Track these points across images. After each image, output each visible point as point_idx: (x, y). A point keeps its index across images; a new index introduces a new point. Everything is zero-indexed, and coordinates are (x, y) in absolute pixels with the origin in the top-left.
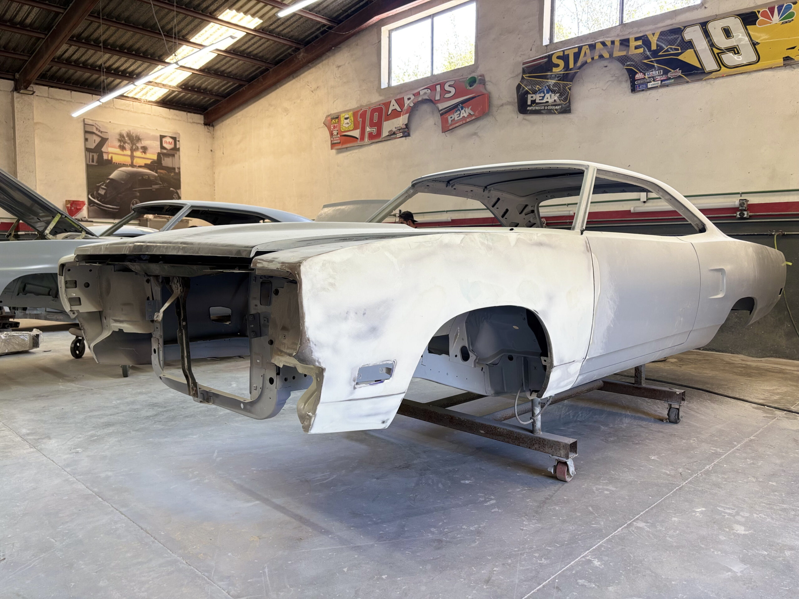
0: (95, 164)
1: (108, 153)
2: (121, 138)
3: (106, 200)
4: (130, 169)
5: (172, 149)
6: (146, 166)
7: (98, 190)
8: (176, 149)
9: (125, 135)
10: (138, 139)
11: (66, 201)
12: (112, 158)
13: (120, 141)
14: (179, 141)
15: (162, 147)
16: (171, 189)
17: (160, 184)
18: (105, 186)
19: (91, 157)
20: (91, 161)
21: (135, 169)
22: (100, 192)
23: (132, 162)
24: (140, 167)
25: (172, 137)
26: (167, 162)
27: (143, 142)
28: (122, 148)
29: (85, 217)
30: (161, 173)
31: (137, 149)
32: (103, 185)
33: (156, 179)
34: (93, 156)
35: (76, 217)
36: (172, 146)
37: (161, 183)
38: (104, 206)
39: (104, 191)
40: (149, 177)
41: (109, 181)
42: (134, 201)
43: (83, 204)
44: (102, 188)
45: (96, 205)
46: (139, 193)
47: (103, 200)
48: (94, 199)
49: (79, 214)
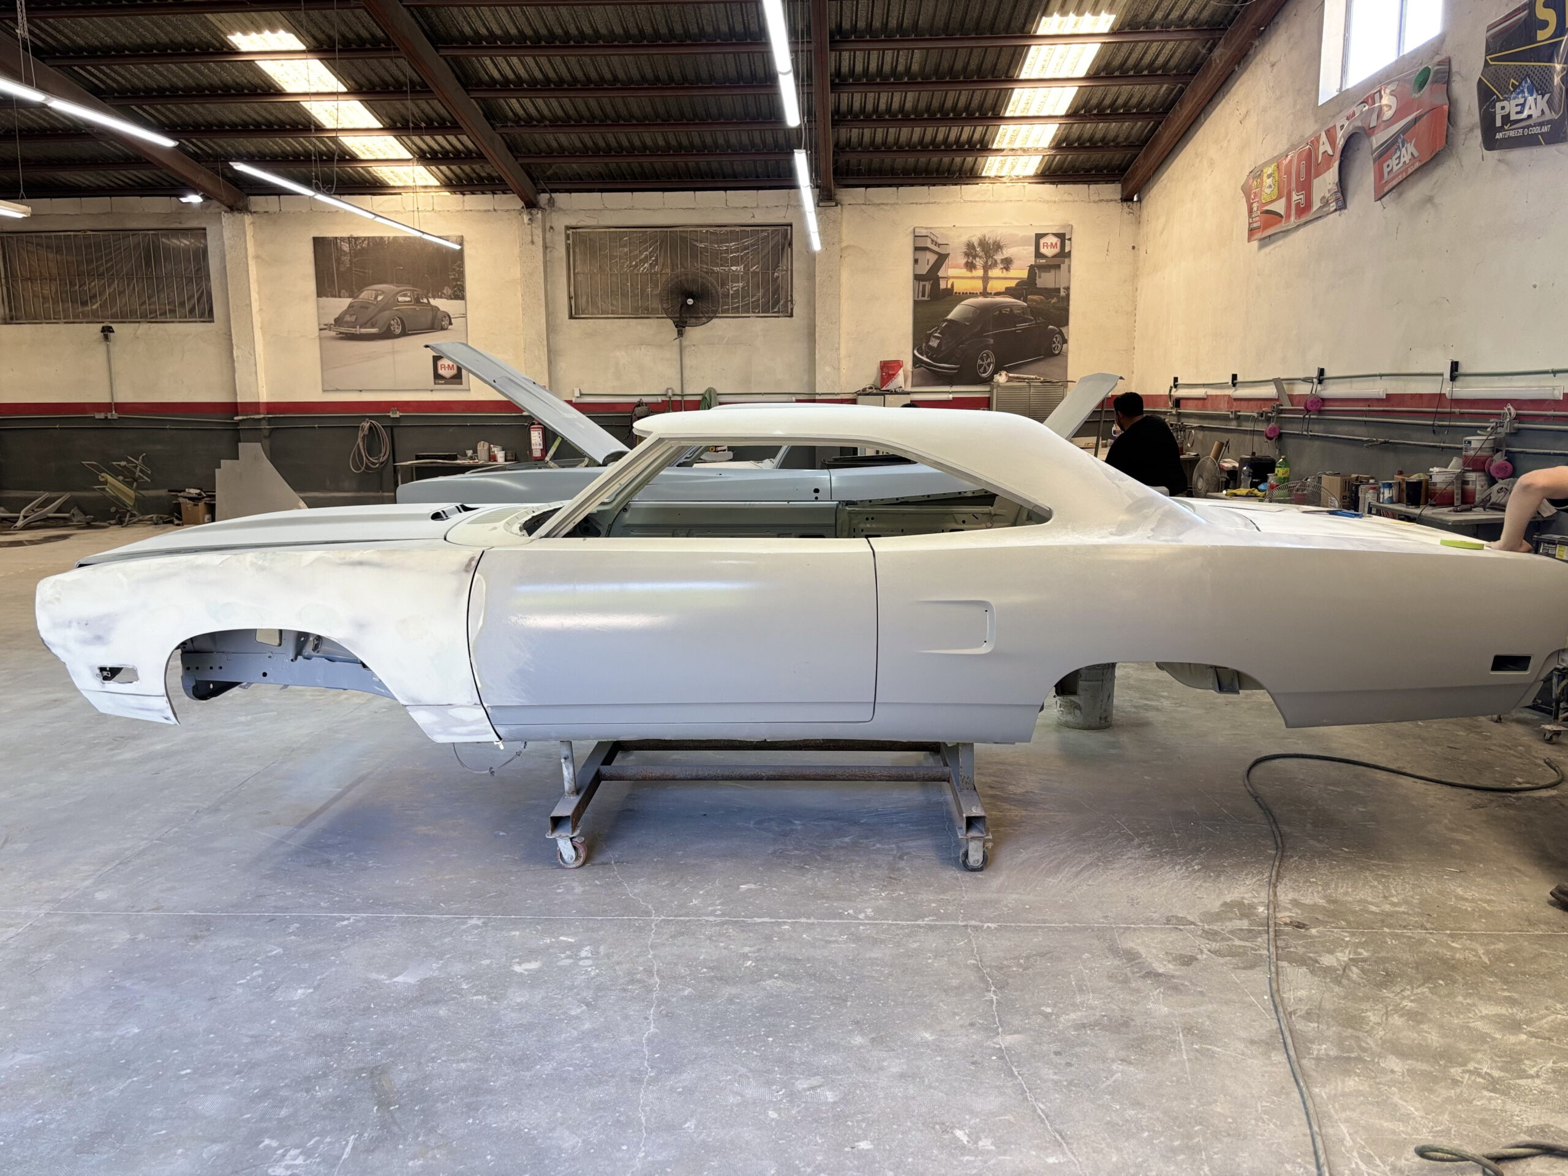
0: (926, 298)
1: (947, 278)
2: (970, 251)
3: (939, 357)
4: (981, 300)
5: (1055, 256)
6: (1009, 292)
7: (928, 341)
8: (1064, 255)
9: (976, 244)
10: (998, 247)
11: (880, 361)
12: (952, 285)
13: (967, 255)
14: (1070, 239)
15: (1038, 254)
16: (1051, 327)
17: (1032, 321)
18: (939, 333)
19: (921, 289)
20: (920, 294)
21: (989, 300)
22: (931, 343)
23: (985, 288)
24: (998, 294)
25: (1056, 235)
26: (1046, 280)
27: (1004, 252)
28: (970, 266)
30: (1033, 301)
31: (995, 264)
32: (936, 330)
33: (1023, 313)
34: (924, 286)
35: (888, 389)
36: (1057, 250)
37: (1033, 318)
38: (936, 367)
39: (938, 341)
40: (1011, 311)
41: (946, 325)
42: (984, 353)
43: (898, 366)
44: (935, 336)
45: (923, 365)
46: (993, 338)
47: (935, 356)
48: (922, 355)
49: (892, 382)
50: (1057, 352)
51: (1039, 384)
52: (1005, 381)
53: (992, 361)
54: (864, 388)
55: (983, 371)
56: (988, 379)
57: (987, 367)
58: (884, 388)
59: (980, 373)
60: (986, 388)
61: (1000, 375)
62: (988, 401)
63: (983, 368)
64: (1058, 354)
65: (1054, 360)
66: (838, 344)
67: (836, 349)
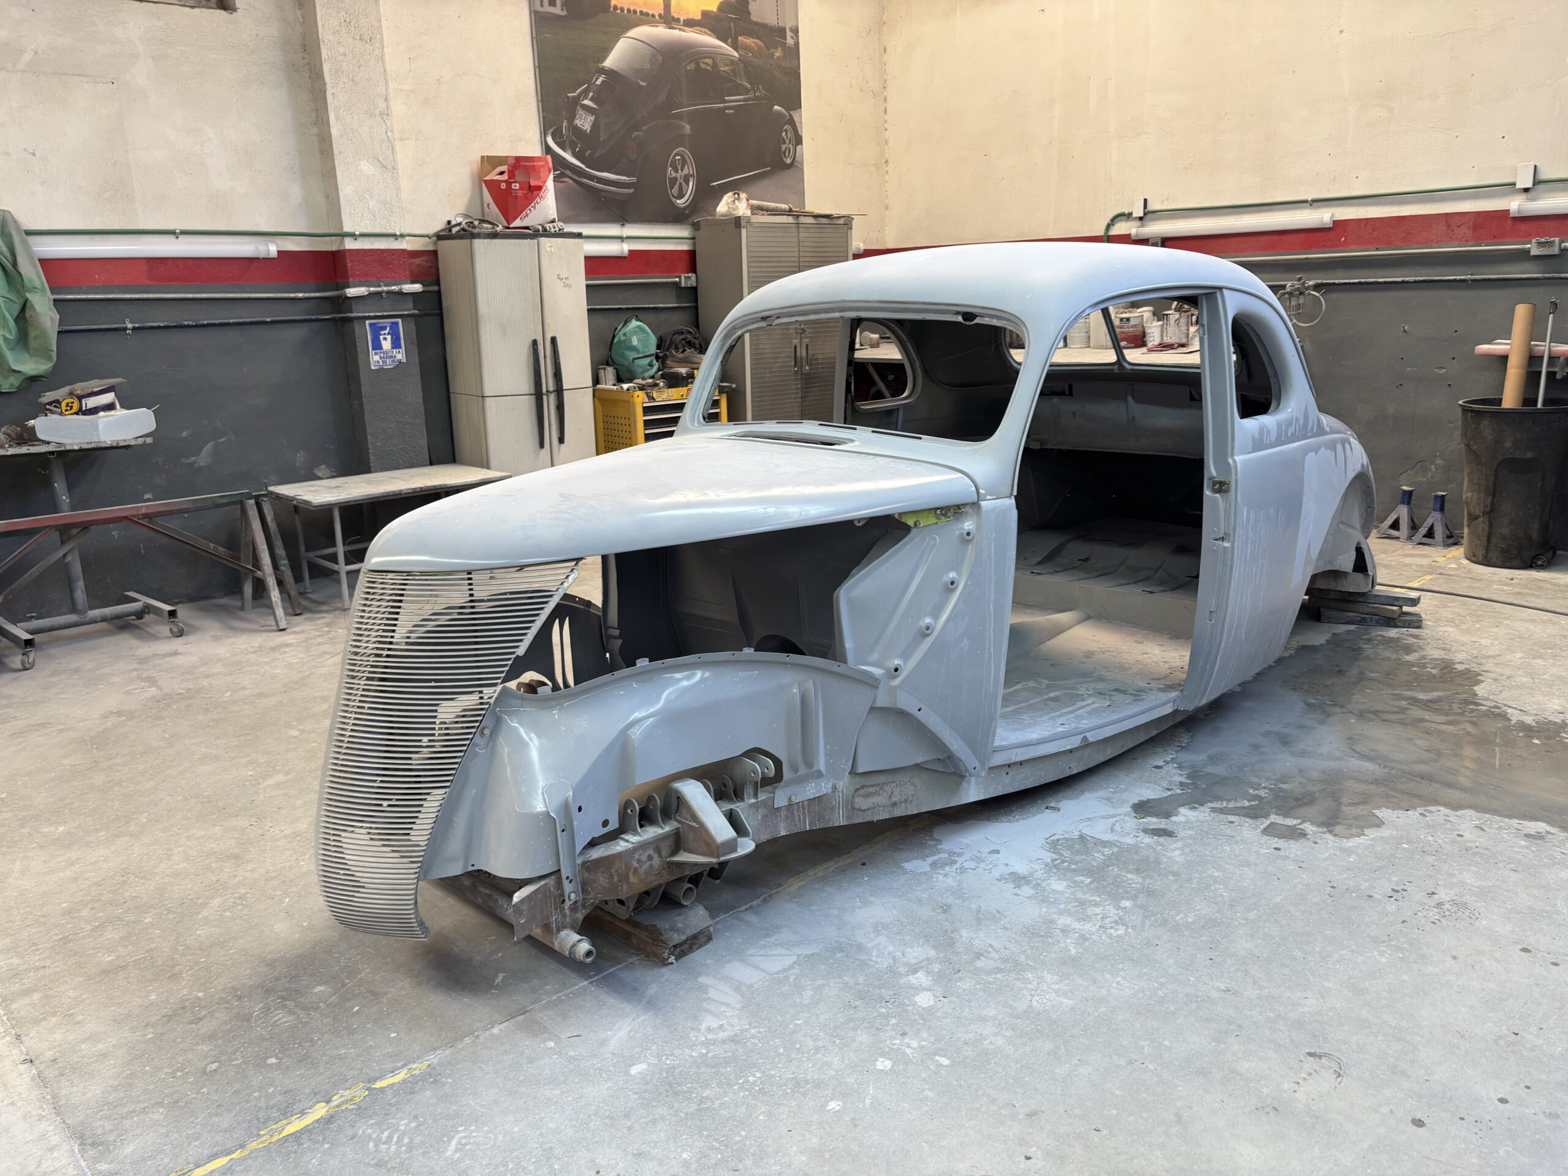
0: (557, 10)
3: (596, 155)
4: (660, 32)
6: (707, 22)
7: (571, 118)
11: (482, 157)
16: (776, 107)
17: (747, 91)
18: (591, 100)
20: (546, 2)
21: (676, 34)
22: (578, 122)
23: (667, 7)
24: (690, 23)
26: (764, 7)
29: (553, 221)
30: (747, 48)
32: (585, 93)
33: (733, 71)
35: (525, 223)
37: (749, 86)
38: (592, 178)
39: (591, 119)
40: (715, 65)
41: (603, 81)
42: (677, 155)
43: (547, 168)
44: (585, 107)
45: (568, 172)
46: (689, 123)
47: (588, 152)
48: (564, 149)
49: (534, 207)
50: (789, 161)
51: (811, 220)
52: (748, 213)
53: (691, 173)
54: (449, 222)
55: (675, 190)
56: (687, 212)
57: (684, 184)
58: (517, 223)
59: (674, 196)
60: (682, 232)
61: (738, 199)
62: (691, 260)
63: (677, 186)
64: (791, 165)
65: (785, 177)
66: (386, 100)
67: (381, 114)
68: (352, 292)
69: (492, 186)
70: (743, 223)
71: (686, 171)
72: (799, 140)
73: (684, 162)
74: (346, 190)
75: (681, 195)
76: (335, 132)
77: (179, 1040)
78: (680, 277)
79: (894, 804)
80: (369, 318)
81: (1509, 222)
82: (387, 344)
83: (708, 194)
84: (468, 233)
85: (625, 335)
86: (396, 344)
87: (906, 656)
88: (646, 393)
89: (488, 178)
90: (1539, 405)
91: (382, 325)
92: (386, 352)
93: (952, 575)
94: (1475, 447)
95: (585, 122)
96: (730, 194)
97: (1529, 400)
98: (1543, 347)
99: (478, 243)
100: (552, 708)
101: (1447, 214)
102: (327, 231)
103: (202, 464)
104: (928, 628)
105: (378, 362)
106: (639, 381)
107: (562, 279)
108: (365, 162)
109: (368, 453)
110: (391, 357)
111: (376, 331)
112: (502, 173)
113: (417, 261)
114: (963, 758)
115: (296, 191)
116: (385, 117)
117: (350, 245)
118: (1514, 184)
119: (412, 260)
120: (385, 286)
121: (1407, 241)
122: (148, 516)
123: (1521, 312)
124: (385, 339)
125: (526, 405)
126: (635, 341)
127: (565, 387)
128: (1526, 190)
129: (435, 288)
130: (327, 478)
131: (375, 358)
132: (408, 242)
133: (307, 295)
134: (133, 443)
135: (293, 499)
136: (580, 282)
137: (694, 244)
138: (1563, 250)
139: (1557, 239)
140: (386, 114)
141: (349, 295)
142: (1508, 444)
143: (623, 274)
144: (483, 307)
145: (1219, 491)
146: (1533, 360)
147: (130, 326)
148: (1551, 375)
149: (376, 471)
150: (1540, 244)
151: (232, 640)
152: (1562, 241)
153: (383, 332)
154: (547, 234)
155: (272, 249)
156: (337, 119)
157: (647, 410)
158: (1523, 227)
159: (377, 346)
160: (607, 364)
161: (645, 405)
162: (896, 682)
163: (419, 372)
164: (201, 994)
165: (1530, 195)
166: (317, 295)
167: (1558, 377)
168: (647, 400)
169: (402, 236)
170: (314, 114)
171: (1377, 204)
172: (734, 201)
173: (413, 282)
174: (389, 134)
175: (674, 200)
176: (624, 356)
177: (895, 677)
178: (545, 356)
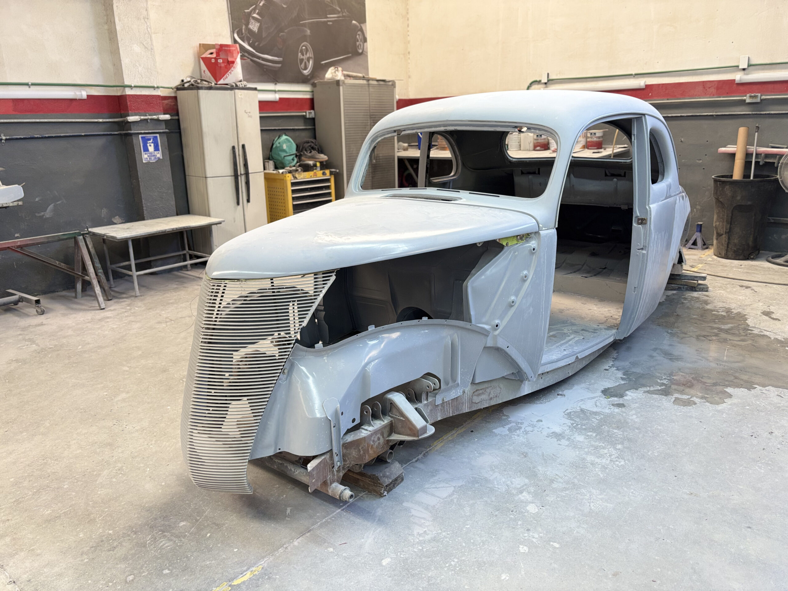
3: (261, 45)
7: (247, 24)
11: (200, 44)
16: (354, 22)
17: (339, 12)
18: (258, 14)
22: (251, 26)
29: (241, 81)
32: (254, 10)
33: (331, 1)
35: (225, 82)
37: (340, 10)
38: (259, 58)
39: (258, 25)
41: (264, 4)
42: (303, 46)
43: (237, 52)
44: (254, 18)
45: (246, 54)
46: (310, 29)
47: (256, 44)
48: (243, 41)
49: (231, 73)
50: (360, 51)
51: (375, 83)
52: (343, 78)
53: (311, 56)
54: (183, 81)
55: (303, 66)
56: (309, 77)
57: (307, 63)
58: (221, 82)
59: (302, 69)
60: (306, 88)
61: (338, 70)
62: (311, 103)
63: (303, 63)
64: (362, 53)
65: (359, 60)
66: (146, 10)
67: (144, 18)
68: (131, 119)
69: (206, 61)
70: (341, 83)
71: (308, 55)
72: (365, 40)
73: (307, 50)
74: (125, 61)
75: (306, 68)
76: (118, 28)
77: (105, 562)
78: (306, 112)
79: (491, 399)
80: (141, 133)
81: (735, 86)
82: (151, 148)
83: (319, 68)
84: (194, 87)
85: (279, 143)
86: (156, 149)
87: (501, 318)
88: (293, 175)
89: (203, 56)
90: (752, 178)
91: (149, 138)
92: (151, 153)
93: (525, 272)
94: (721, 200)
95: (254, 26)
96: (332, 68)
97: (746, 175)
98: (753, 149)
99: (201, 92)
100: (322, 356)
101: (704, 82)
102: (114, 84)
103: (48, 216)
104: (513, 302)
105: (147, 158)
106: (288, 168)
107: (247, 113)
108: (136, 45)
109: (143, 210)
110: (154, 156)
111: (145, 141)
112: (212, 53)
113: (166, 102)
114: (527, 372)
115: (96, 61)
116: (146, 20)
117: (128, 92)
118: (738, 66)
119: (163, 101)
120: (149, 115)
121: (683, 95)
122: (21, 247)
123: (742, 131)
124: (150, 146)
125: (230, 181)
126: (285, 147)
127: (250, 172)
128: (744, 69)
129: (177, 117)
130: (120, 223)
131: (145, 156)
132: (161, 91)
133: (105, 120)
134: (11, 205)
135: (104, 235)
136: (256, 114)
137: (313, 95)
138: (761, 100)
139: (759, 95)
140: (147, 18)
141: (129, 121)
142: (739, 198)
143: (276, 111)
144: (205, 128)
145: (641, 224)
146: (748, 155)
147: (4, 138)
148: (757, 163)
149: (148, 219)
150: (751, 97)
151: (74, 316)
152: (761, 96)
153: (149, 142)
154: (237, 88)
155: (83, 94)
156: (120, 21)
157: (293, 184)
158: (742, 88)
159: (146, 150)
160: (269, 159)
161: (292, 181)
162: (497, 333)
163: (169, 164)
164: (111, 532)
165: (746, 72)
166: (110, 120)
167: (761, 164)
168: (293, 178)
169: (158, 87)
170: (105, 18)
171: (668, 76)
172: (335, 72)
173: (164, 114)
174: (149, 29)
175: (302, 71)
176: (279, 155)
177: (496, 330)
178: (239, 155)
